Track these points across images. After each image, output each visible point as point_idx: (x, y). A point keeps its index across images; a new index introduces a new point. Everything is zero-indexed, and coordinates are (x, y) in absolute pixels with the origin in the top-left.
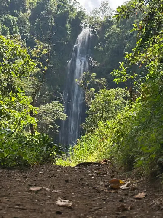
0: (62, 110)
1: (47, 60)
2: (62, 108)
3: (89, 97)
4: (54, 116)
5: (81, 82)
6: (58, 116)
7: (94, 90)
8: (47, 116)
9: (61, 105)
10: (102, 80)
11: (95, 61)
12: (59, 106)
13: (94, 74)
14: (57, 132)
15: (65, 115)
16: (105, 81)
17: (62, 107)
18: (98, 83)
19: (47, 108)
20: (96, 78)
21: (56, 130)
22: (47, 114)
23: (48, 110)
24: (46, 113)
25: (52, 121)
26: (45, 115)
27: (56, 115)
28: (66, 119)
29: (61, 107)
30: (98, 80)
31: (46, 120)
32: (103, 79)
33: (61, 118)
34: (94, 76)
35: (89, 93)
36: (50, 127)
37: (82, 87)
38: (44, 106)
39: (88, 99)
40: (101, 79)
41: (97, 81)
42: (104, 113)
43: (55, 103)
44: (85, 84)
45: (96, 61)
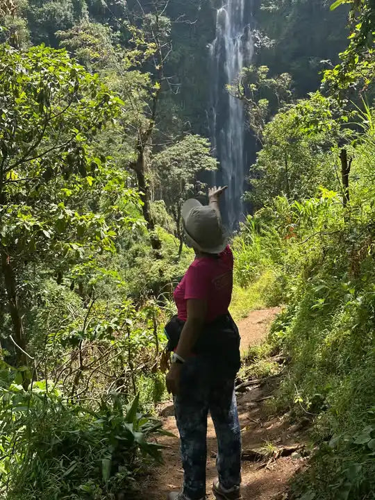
0: (207, 151)
1: (157, 68)
2: (207, 147)
3: (257, 119)
4: (193, 166)
5: (239, 90)
6: (201, 164)
7: (268, 102)
8: (179, 168)
9: (204, 140)
10: (281, 78)
11: (264, 36)
12: (201, 143)
13: (264, 68)
14: (202, 195)
15: (213, 161)
16: (288, 79)
17: (207, 144)
18: (273, 86)
19: (178, 150)
20: (269, 76)
21: (201, 192)
22: (178, 163)
23: (179, 155)
24: (176, 160)
25: (190, 174)
26: (176, 165)
27: (197, 163)
28: (216, 168)
29: (204, 146)
30: (273, 80)
31: (179, 175)
32: (285, 75)
33: (207, 168)
34: (263, 73)
35: (256, 111)
36: (189, 186)
37: (242, 99)
38: (172, 148)
39: (256, 124)
40: (279, 77)
41: (271, 82)
42: (290, 164)
43: (191, 138)
44: (247, 91)
45: (266, 37)
